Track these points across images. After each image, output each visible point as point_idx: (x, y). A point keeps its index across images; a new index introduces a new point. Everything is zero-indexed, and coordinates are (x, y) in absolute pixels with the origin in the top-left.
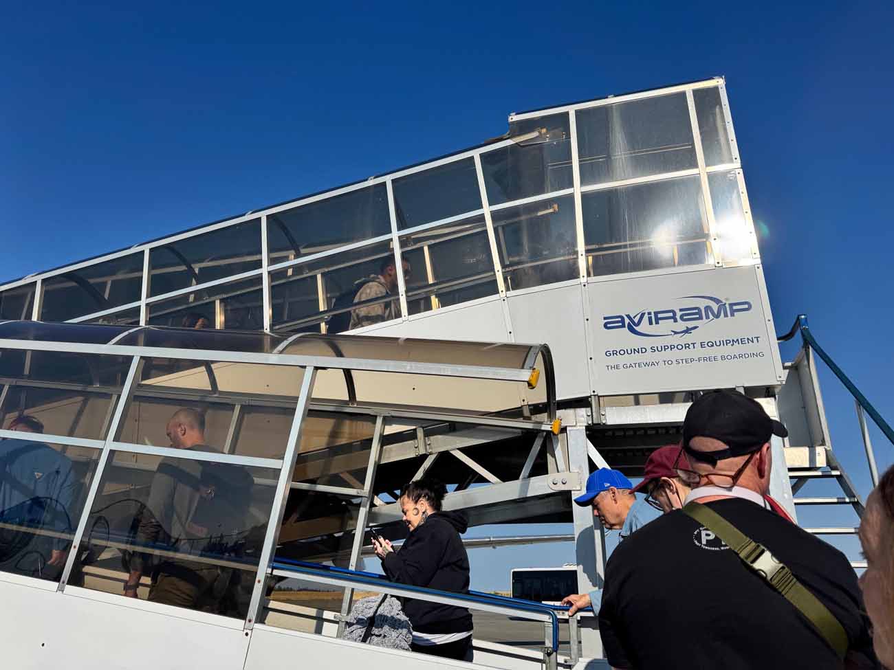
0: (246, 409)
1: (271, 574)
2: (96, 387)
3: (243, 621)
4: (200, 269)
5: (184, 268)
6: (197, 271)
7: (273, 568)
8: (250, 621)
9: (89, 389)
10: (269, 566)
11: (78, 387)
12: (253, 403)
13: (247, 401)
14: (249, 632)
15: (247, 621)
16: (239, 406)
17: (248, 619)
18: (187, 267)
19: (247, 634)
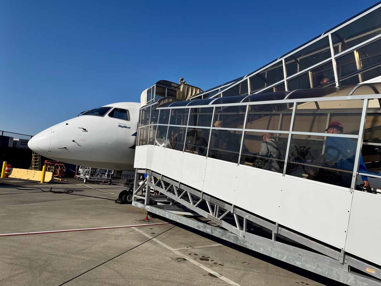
0: (332, 115)
1: (358, 174)
2: (274, 112)
3: (350, 189)
4: (300, 60)
5: (294, 61)
6: (299, 61)
7: (359, 172)
8: (352, 189)
9: (272, 113)
10: (357, 172)
11: (268, 113)
12: (334, 112)
13: (332, 112)
14: (352, 192)
15: (351, 189)
16: (329, 114)
17: (351, 188)
18: (295, 60)
19: (351, 193)
